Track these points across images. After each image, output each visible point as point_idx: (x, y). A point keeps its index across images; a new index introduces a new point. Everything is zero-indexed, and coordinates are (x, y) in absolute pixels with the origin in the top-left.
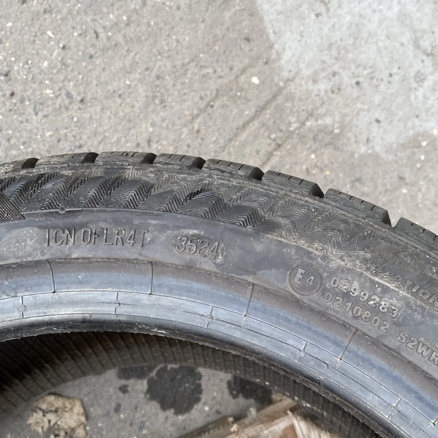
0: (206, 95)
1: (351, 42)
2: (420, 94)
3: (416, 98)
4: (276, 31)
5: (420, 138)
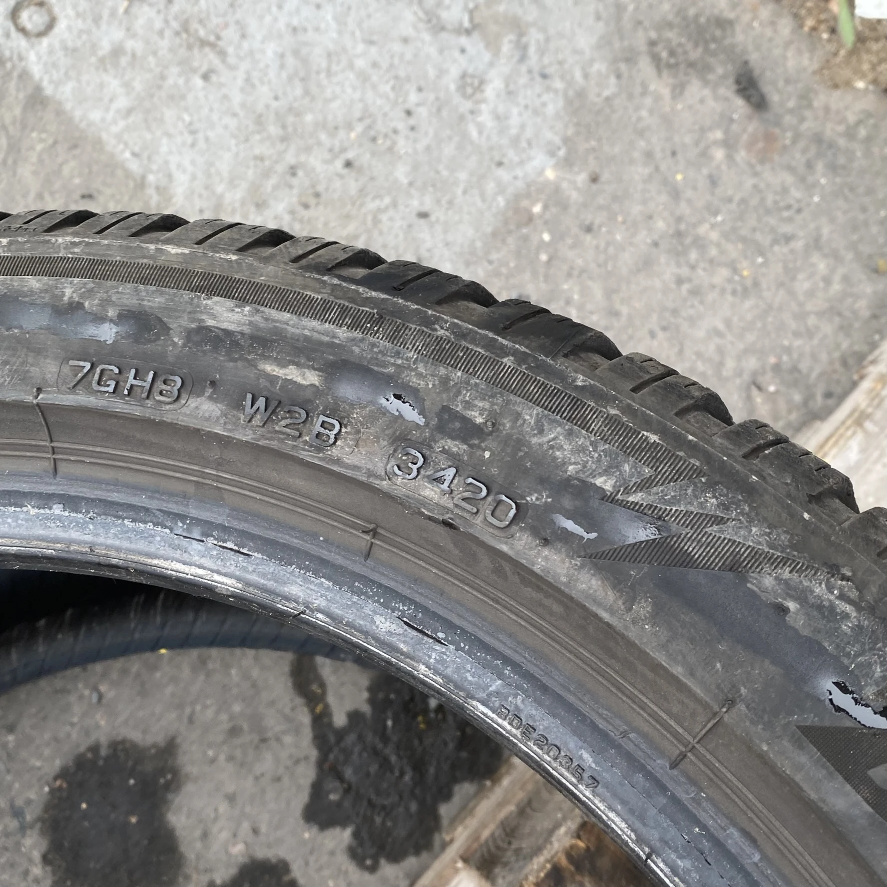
1: (299, 91)
2: (485, 118)
3: (481, 129)
4: (137, 149)
5: (525, 203)
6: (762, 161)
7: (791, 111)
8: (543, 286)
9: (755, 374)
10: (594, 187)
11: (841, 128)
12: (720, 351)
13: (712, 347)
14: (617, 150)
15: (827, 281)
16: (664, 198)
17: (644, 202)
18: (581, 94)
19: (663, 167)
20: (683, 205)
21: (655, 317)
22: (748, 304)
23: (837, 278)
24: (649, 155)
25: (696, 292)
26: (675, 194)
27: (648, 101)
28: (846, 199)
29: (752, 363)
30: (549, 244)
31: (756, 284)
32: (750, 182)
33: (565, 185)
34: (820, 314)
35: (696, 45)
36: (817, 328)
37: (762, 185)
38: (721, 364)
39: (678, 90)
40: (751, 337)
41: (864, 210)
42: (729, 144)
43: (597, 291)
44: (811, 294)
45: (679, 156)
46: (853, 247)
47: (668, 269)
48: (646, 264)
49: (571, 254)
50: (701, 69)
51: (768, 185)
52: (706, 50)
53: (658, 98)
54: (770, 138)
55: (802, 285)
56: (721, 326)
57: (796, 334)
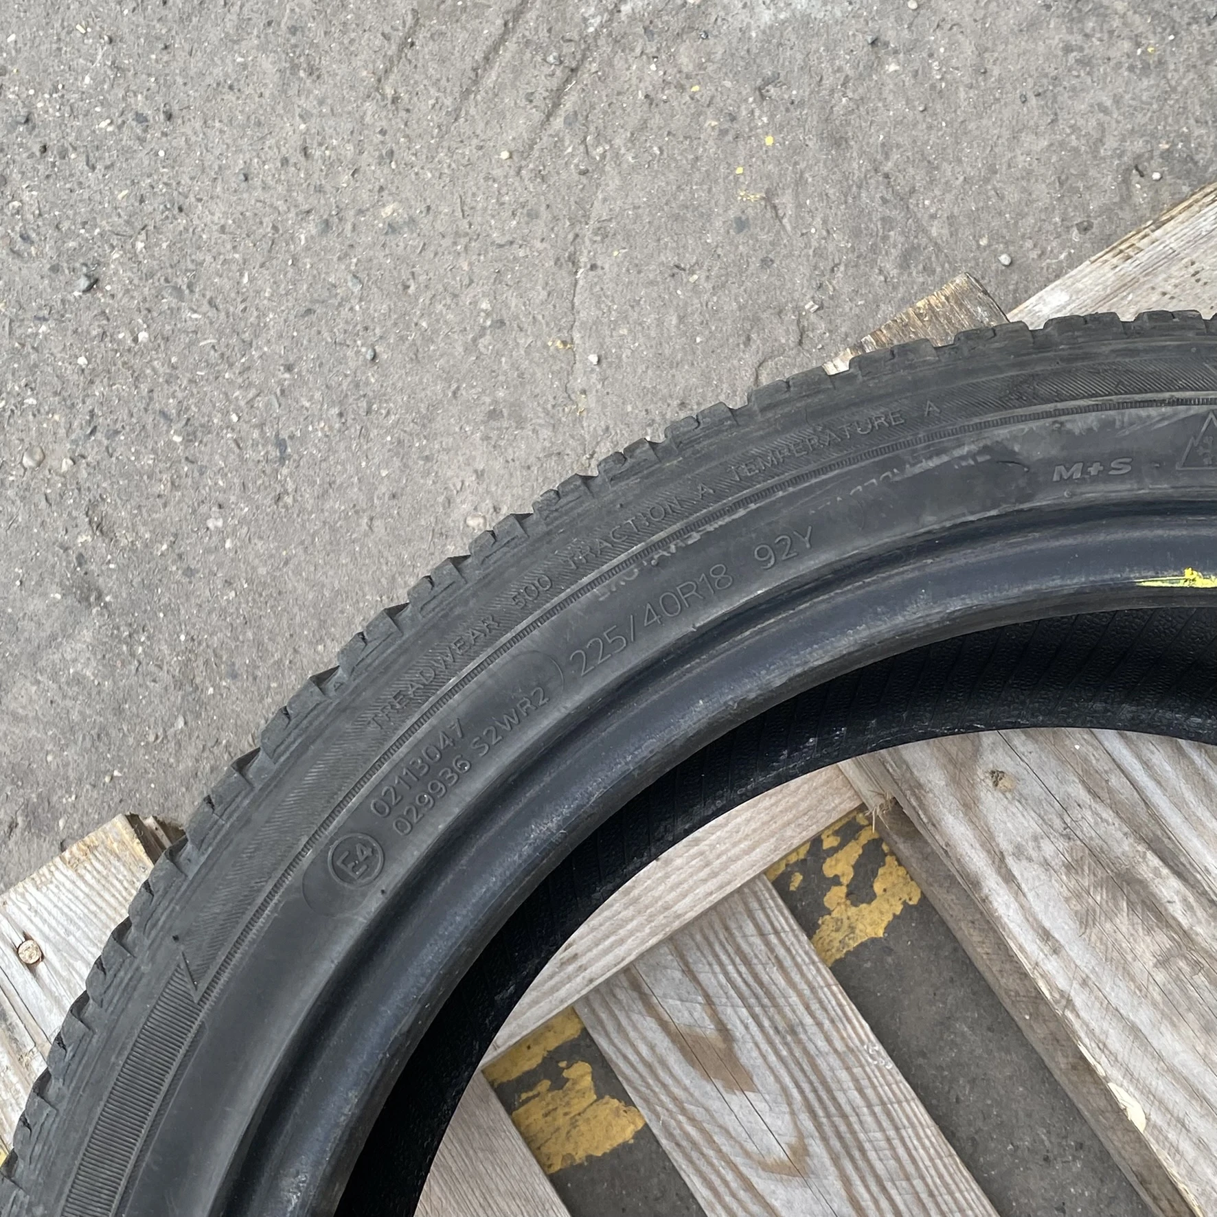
0: (394, 29)
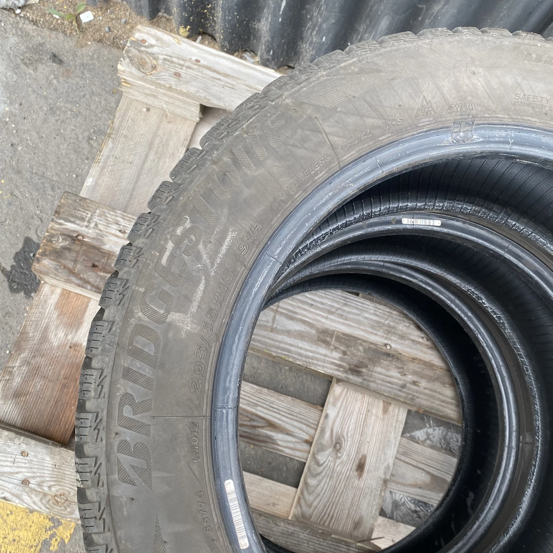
6: (68, 78)
7: (72, 60)
8: (18, 139)
9: (88, 136)
10: (22, 107)
11: (88, 58)
12: (76, 134)
13: (73, 134)
14: (24, 94)
15: (100, 102)
16: (43, 101)
17: (38, 104)
18: (7, 83)
19: (39, 93)
20: (49, 100)
21: (53, 133)
22: (79, 119)
23: (102, 100)
24: (34, 91)
25: (63, 122)
26: (46, 98)
27: (28, 76)
28: (97, 77)
29: (87, 134)
30: (15, 127)
31: (79, 112)
32: (67, 85)
33: (13, 110)
34: (101, 112)
35: (36, 54)
36: (102, 117)
37: (70, 85)
38: (78, 138)
39: (36, 70)
40: (83, 127)
41: (103, 78)
42: (56, 78)
43: (35, 134)
44: (97, 108)
45: (43, 87)
46: (104, 90)
47: (52, 119)
48: (45, 121)
49: (22, 127)
50: (40, 60)
51: (72, 84)
52: (39, 54)
53: (30, 74)
54: (68, 71)
55: (93, 107)
56: (74, 128)
57: (97, 120)
